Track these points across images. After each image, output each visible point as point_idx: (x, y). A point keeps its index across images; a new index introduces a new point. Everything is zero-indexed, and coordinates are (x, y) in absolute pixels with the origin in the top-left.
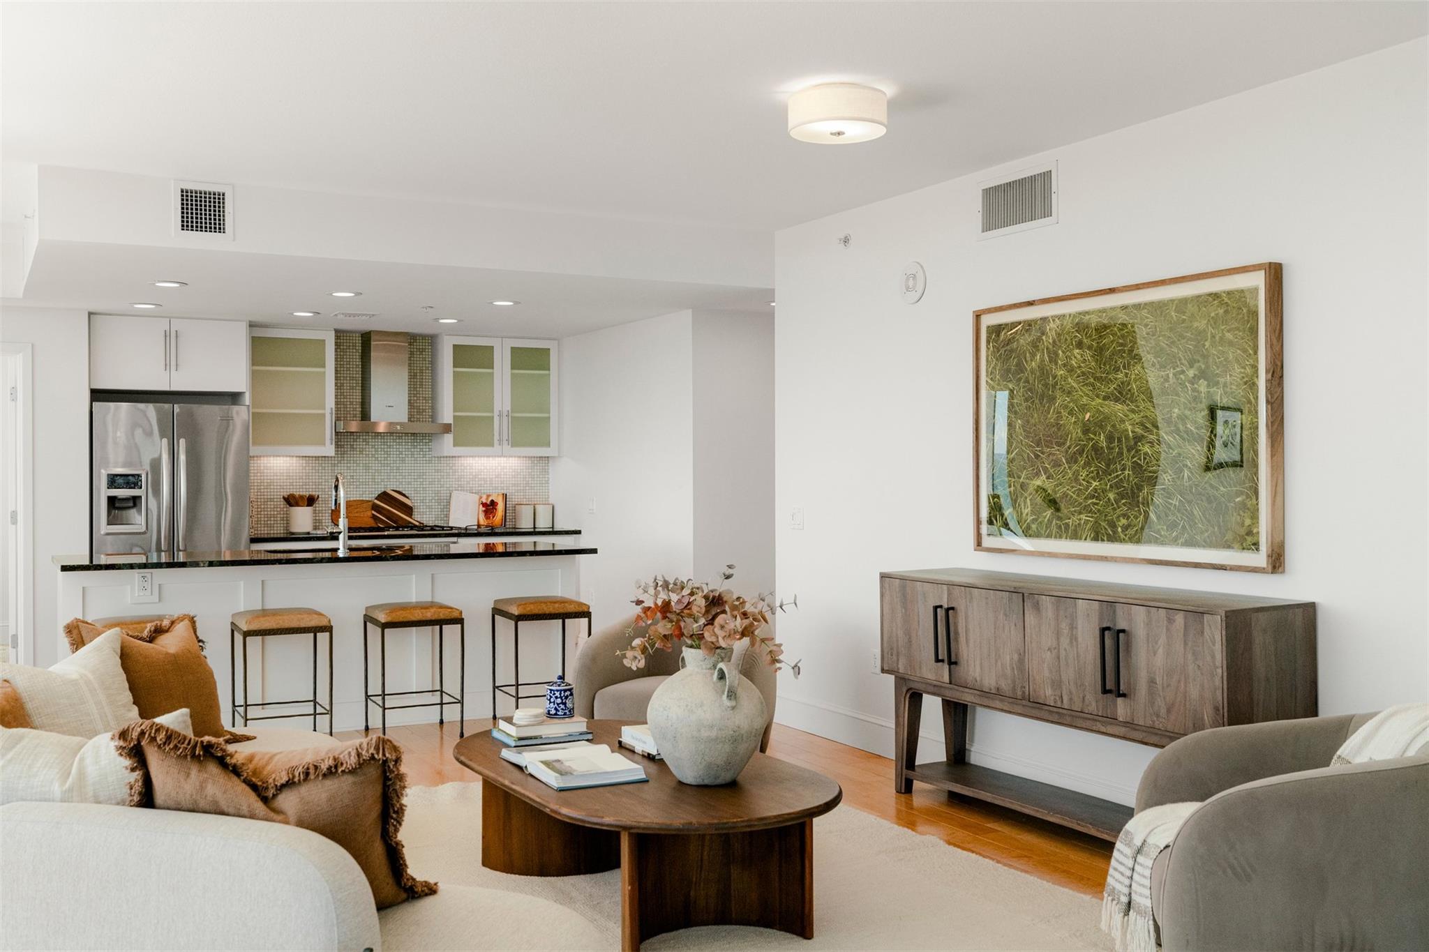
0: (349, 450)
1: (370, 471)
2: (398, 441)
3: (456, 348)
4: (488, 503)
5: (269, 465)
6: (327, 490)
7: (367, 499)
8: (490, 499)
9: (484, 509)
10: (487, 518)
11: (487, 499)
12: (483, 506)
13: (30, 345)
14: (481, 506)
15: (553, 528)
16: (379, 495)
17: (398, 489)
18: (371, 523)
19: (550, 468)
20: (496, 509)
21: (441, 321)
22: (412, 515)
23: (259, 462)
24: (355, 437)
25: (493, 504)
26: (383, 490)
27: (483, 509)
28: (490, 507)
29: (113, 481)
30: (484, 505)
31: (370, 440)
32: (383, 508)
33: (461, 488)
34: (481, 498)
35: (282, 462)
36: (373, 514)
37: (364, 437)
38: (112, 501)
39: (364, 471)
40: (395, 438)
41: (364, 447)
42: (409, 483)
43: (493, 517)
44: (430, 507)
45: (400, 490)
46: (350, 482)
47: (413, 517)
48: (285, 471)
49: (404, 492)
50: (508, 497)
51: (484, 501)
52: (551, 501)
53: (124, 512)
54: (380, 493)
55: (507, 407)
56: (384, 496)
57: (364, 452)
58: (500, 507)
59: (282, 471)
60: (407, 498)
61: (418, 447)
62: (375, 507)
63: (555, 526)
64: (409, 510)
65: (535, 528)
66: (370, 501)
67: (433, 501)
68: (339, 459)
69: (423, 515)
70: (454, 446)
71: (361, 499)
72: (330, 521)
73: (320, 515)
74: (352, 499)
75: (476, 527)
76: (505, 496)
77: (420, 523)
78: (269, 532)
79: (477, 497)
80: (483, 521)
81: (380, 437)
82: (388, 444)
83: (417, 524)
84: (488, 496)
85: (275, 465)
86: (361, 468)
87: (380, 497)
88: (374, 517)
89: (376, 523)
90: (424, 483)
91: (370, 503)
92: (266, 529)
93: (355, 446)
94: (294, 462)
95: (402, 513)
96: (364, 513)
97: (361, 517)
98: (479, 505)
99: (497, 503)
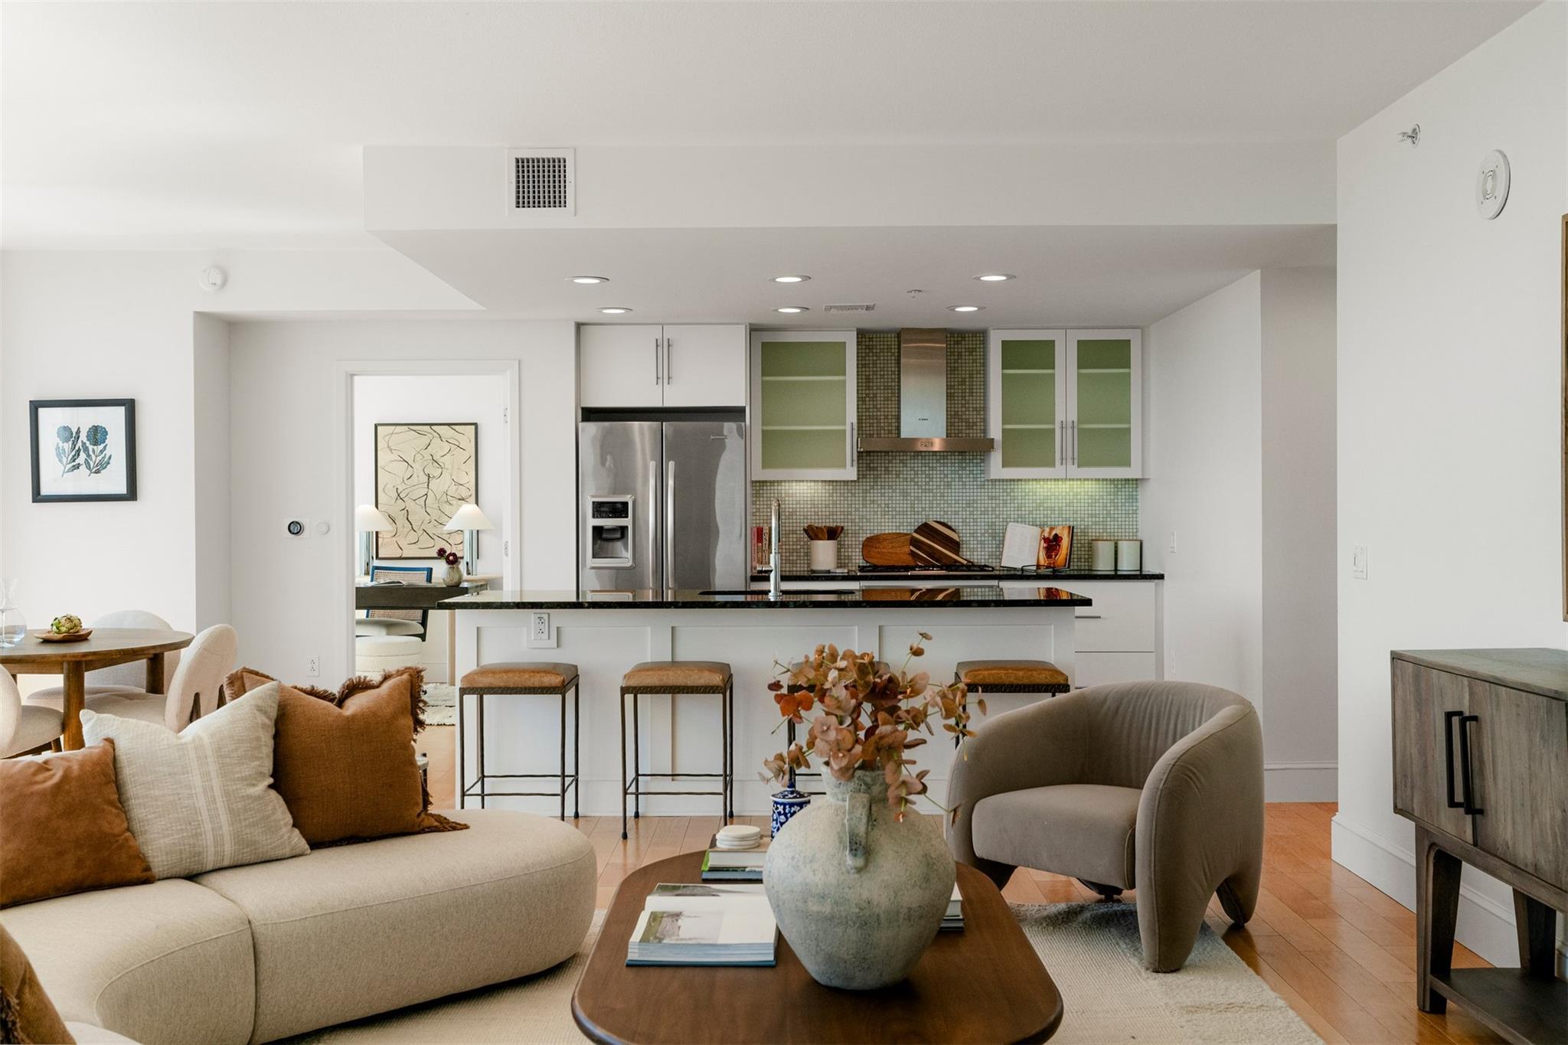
0: (883, 472)
1: (909, 498)
2: (942, 461)
3: (1006, 345)
4: (1051, 537)
5: (791, 491)
6: (857, 521)
7: (905, 532)
8: (1054, 533)
9: (1045, 545)
10: (1049, 556)
11: (1050, 533)
12: (1045, 542)
13: (517, 362)
14: (1043, 542)
15: (1141, 570)
16: (919, 528)
17: (942, 520)
18: (910, 561)
19: (1139, 493)
20: (1060, 546)
21: (958, 309)
22: (959, 552)
23: (780, 488)
24: (890, 458)
25: (1057, 539)
26: (924, 521)
27: (1043, 544)
28: (1052, 544)
29: (600, 509)
30: (1046, 540)
31: (910, 461)
32: (923, 543)
33: (1021, 519)
34: (1043, 531)
35: (806, 488)
36: (911, 550)
37: (901, 458)
38: (598, 531)
39: (902, 498)
40: (938, 458)
41: (901, 469)
42: (956, 513)
43: (1056, 556)
44: (982, 543)
45: (945, 521)
46: (885, 511)
47: (961, 553)
48: (809, 499)
49: (949, 524)
50: (1075, 530)
51: (1046, 535)
52: (1139, 538)
53: (611, 544)
54: (920, 524)
55: (1073, 416)
56: (925, 529)
57: (901, 476)
58: (1065, 543)
59: (805, 499)
60: (954, 530)
61: (968, 468)
62: (914, 542)
63: (1144, 569)
64: (955, 546)
65: (1116, 570)
66: (908, 534)
67: (986, 535)
68: (872, 484)
69: (974, 552)
70: (1004, 466)
71: (898, 531)
72: (861, 557)
73: (850, 550)
74: (887, 532)
75: (1034, 568)
76: (1071, 529)
77: (969, 562)
78: (791, 569)
79: (1039, 530)
80: (1043, 560)
81: (920, 458)
82: (931, 465)
83: (965, 562)
84: (1052, 529)
85: (798, 491)
86: (898, 495)
87: (919, 530)
88: (912, 553)
89: (915, 561)
90: (975, 513)
91: (909, 536)
92: (788, 565)
93: (890, 469)
94: (820, 488)
95: (946, 549)
96: (899, 549)
97: (897, 553)
98: (1041, 540)
99: (1062, 538)
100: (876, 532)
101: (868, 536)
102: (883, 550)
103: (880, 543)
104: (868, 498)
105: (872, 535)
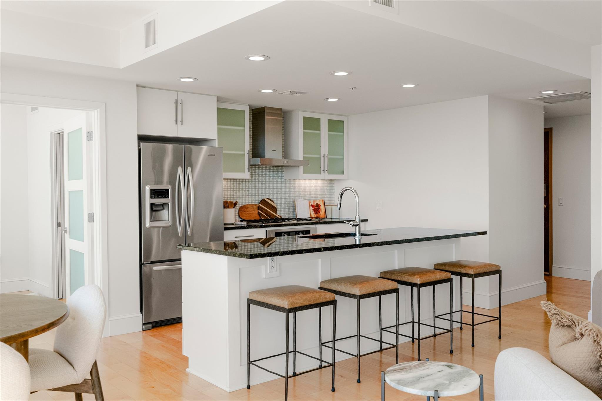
1: (256, 188)
2: (269, 170)
3: (305, 118)
4: (315, 205)
6: (236, 198)
7: (255, 203)
8: (316, 203)
9: (313, 208)
10: (316, 213)
11: (314, 203)
12: (312, 207)
13: (105, 104)
14: (311, 207)
15: (339, 218)
16: (261, 201)
17: (269, 198)
18: (258, 217)
19: (335, 186)
20: (320, 208)
21: (329, 100)
22: (276, 212)
25: (318, 206)
26: (262, 198)
28: (316, 208)
31: (256, 170)
32: (263, 209)
33: (299, 197)
34: (310, 202)
36: (259, 212)
37: (253, 168)
39: (254, 188)
41: (253, 173)
42: (274, 195)
43: (319, 213)
44: (283, 208)
46: (247, 194)
47: (277, 213)
49: (272, 199)
50: (325, 202)
51: (312, 204)
53: (159, 213)
54: (261, 200)
56: (263, 202)
57: (253, 177)
58: (322, 207)
60: (274, 202)
61: (278, 174)
62: (259, 208)
64: (275, 209)
66: (257, 205)
67: (285, 204)
69: (282, 213)
70: (304, 173)
71: (252, 203)
72: (238, 216)
74: (248, 204)
75: (310, 219)
77: (281, 217)
79: (307, 202)
80: (313, 215)
81: (260, 169)
82: (265, 172)
83: (279, 217)
84: (314, 201)
86: (252, 186)
88: (259, 214)
89: (261, 217)
90: (280, 194)
91: (257, 206)
95: (272, 211)
96: (254, 212)
97: (253, 214)
98: (310, 206)
99: (320, 206)
100: (243, 204)
101: (241, 206)
102: (247, 213)
103: (246, 209)
104: (240, 188)
105: (242, 205)
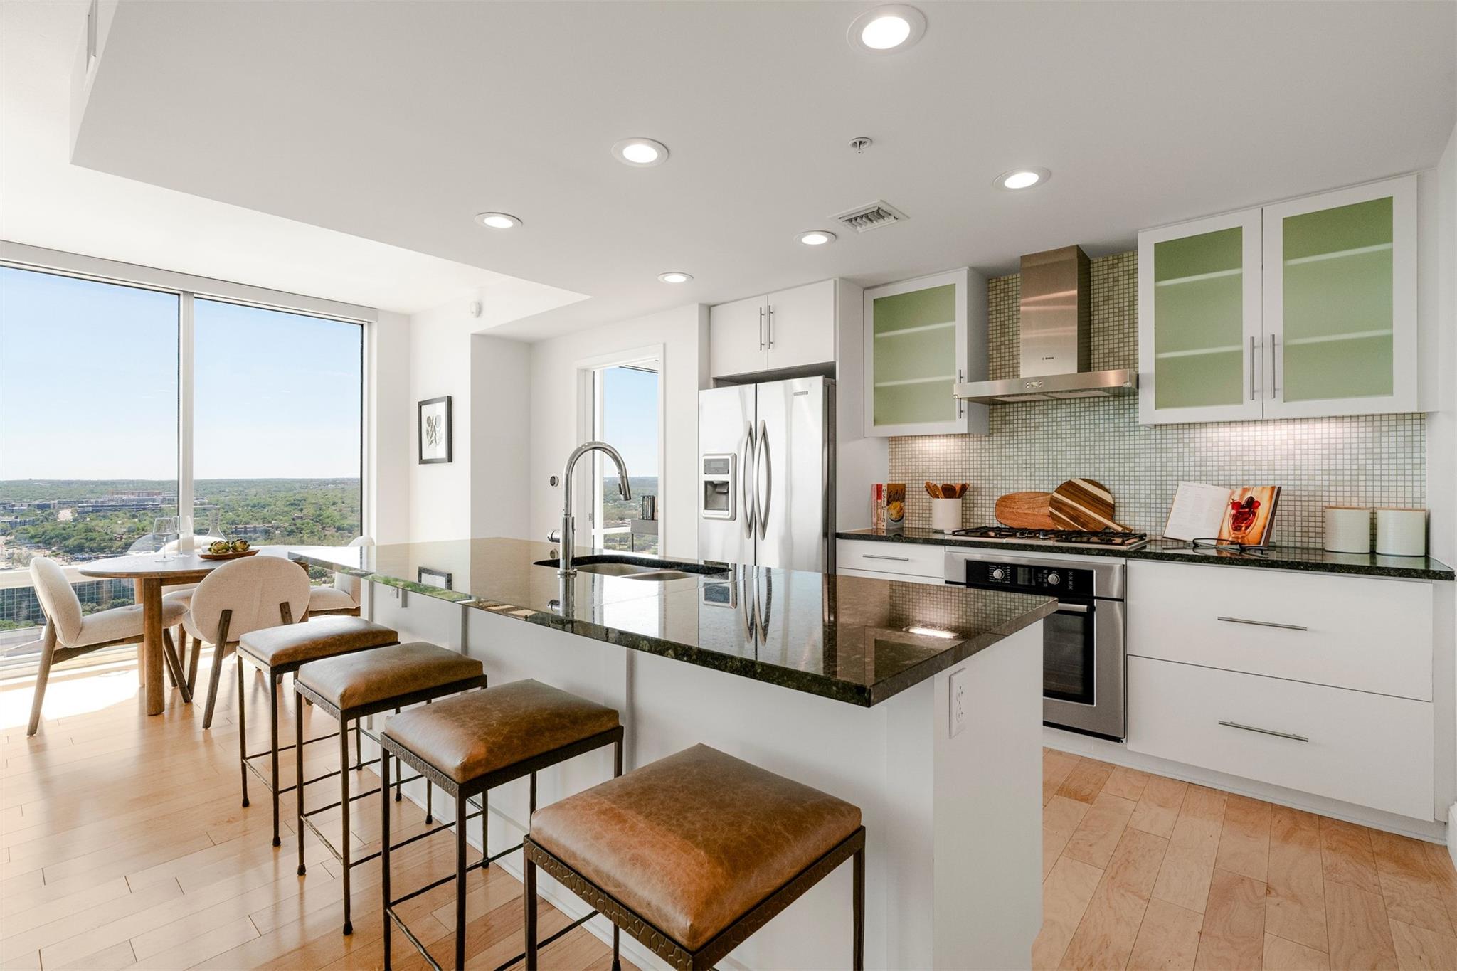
0: (1020, 425)
3: (1160, 249)
4: (1243, 502)
5: (924, 449)
6: (990, 478)
7: (1046, 491)
8: (1248, 495)
9: (1234, 512)
10: (1236, 528)
11: (1242, 496)
12: (1233, 508)
14: (1230, 507)
15: (1427, 556)
16: (1062, 486)
17: (1092, 478)
18: (1049, 524)
19: (1426, 434)
20: (1254, 514)
22: (1113, 515)
23: (913, 445)
24: (1028, 409)
25: (1252, 504)
26: (1069, 479)
27: (1231, 511)
28: (1244, 511)
29: (710, 466)
30: (1236, 505)
31: (1050, 411)
32: (1065, 504)
33: (1206, 478)
34: (1233, 493)
35: (938, 445)
36: (1050, 512)
37: (1041, 408)
38: (709, 486)
39: (1042, 453)
40: (1087, 405)
41: (1041, 420)
42: (1111, 470)
43: (1247, 528)
45: (1097, 479)
46: (1022, 468)
47: (1117, 518)
48: (942, 456)
49: (1102, 483)
50: (1282, 493)
51: (1237, 499)
52: (1427, 506)
54: (1063, 482)
55: (1275, 326)
56: (1069, 488)
57: (1041, 428)
58: (1263, 512)
59: (938, 456)
61: (1127, 416)
62: (1055, 503)
63: (1435, 554)
64: (1109, 510)
65: (1373, 553)
66: (1048, 494)
68: (1007, 438)
69: (1133, 518)
70: (1158, 408)
71: (1036, 490)
73: (983, 509)
74: (1023, 491)
75: (1214, 543)
76: (1277, 493)
77: (1125, 528)
78: (924, 527)
79: (1227, 491)
80: (1228, 533)
81: (1064, 406)
82: (1078, 414)
84: (1245, 490)
85: (931, 448)
86: (1038, 449)
87: (1061, 489)
88: (1050, 515)
89: (1055, 525)
90: (1137, 469)
91: (1047, 496)
92: (921, 522)
93: (1028, 421)
94: (952, 444)
95: (1098, 514)
96: (1037, 510)
97: (1034, 515)
98: (1228, 505)
99: (1260, 504)
100: (1011, 490)
101: (1003, 494)
102: (1018, 511)
103: (1015, 502)
104: (1003, 454)
105: (1007, 494)
